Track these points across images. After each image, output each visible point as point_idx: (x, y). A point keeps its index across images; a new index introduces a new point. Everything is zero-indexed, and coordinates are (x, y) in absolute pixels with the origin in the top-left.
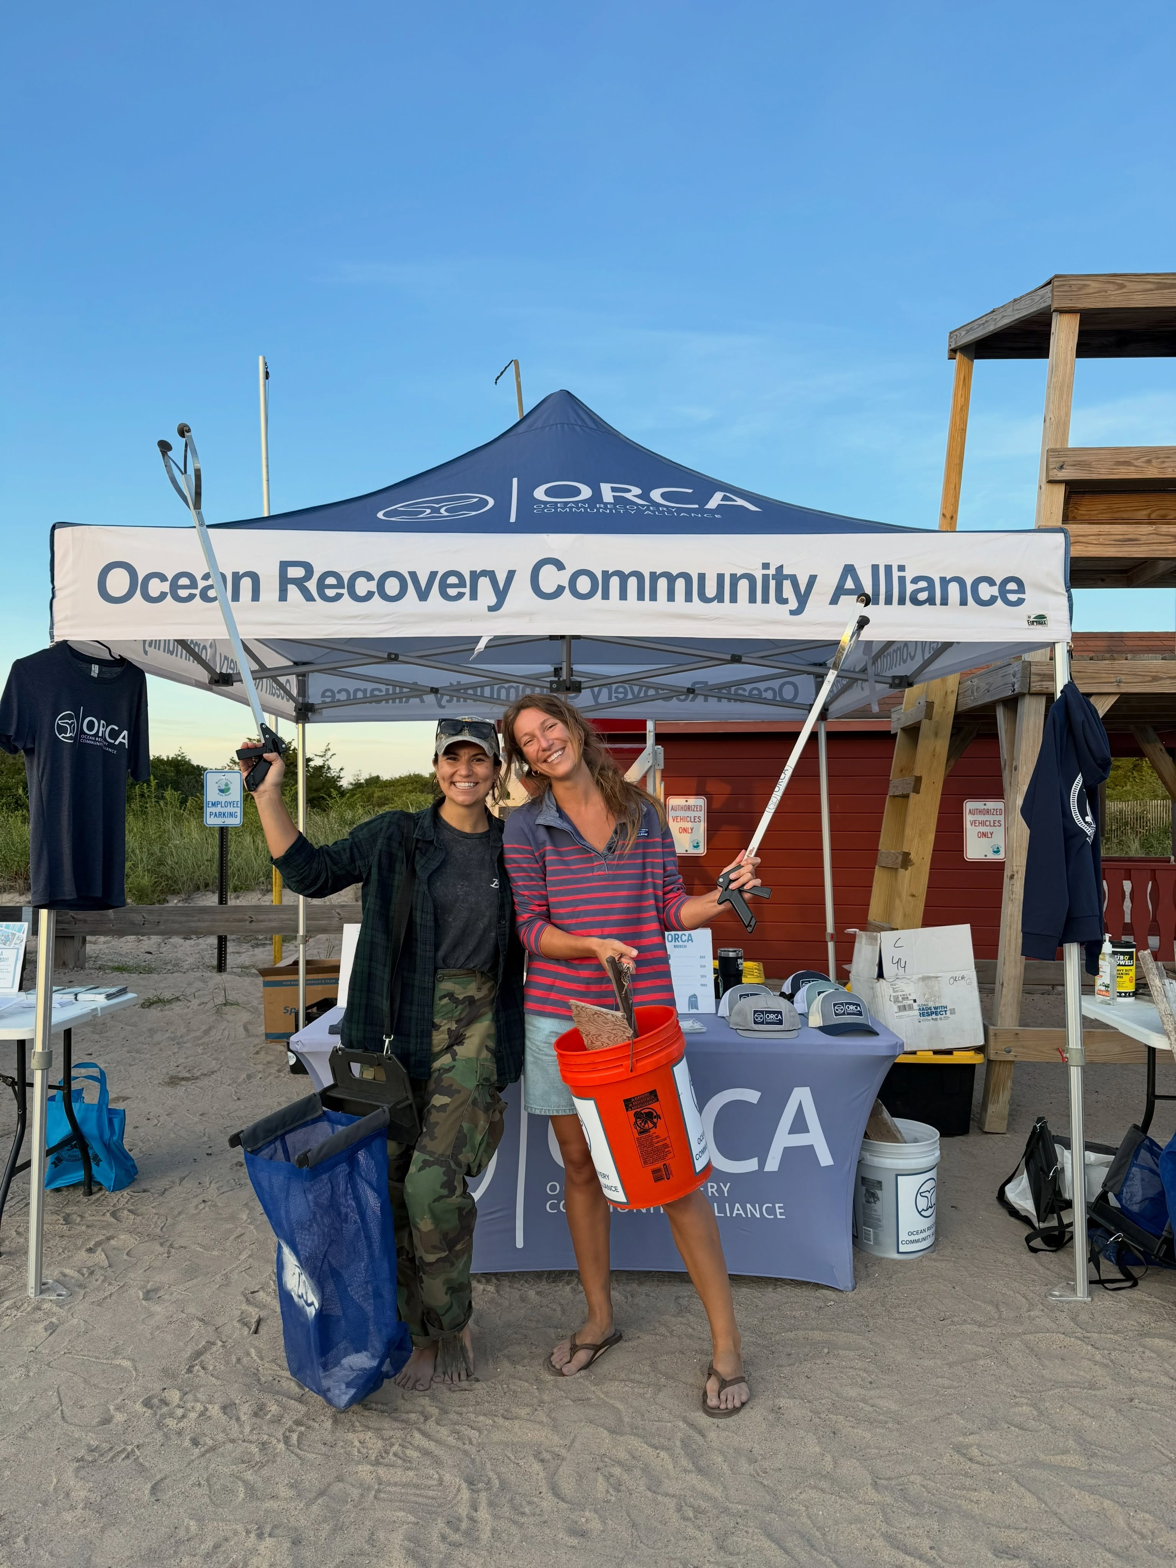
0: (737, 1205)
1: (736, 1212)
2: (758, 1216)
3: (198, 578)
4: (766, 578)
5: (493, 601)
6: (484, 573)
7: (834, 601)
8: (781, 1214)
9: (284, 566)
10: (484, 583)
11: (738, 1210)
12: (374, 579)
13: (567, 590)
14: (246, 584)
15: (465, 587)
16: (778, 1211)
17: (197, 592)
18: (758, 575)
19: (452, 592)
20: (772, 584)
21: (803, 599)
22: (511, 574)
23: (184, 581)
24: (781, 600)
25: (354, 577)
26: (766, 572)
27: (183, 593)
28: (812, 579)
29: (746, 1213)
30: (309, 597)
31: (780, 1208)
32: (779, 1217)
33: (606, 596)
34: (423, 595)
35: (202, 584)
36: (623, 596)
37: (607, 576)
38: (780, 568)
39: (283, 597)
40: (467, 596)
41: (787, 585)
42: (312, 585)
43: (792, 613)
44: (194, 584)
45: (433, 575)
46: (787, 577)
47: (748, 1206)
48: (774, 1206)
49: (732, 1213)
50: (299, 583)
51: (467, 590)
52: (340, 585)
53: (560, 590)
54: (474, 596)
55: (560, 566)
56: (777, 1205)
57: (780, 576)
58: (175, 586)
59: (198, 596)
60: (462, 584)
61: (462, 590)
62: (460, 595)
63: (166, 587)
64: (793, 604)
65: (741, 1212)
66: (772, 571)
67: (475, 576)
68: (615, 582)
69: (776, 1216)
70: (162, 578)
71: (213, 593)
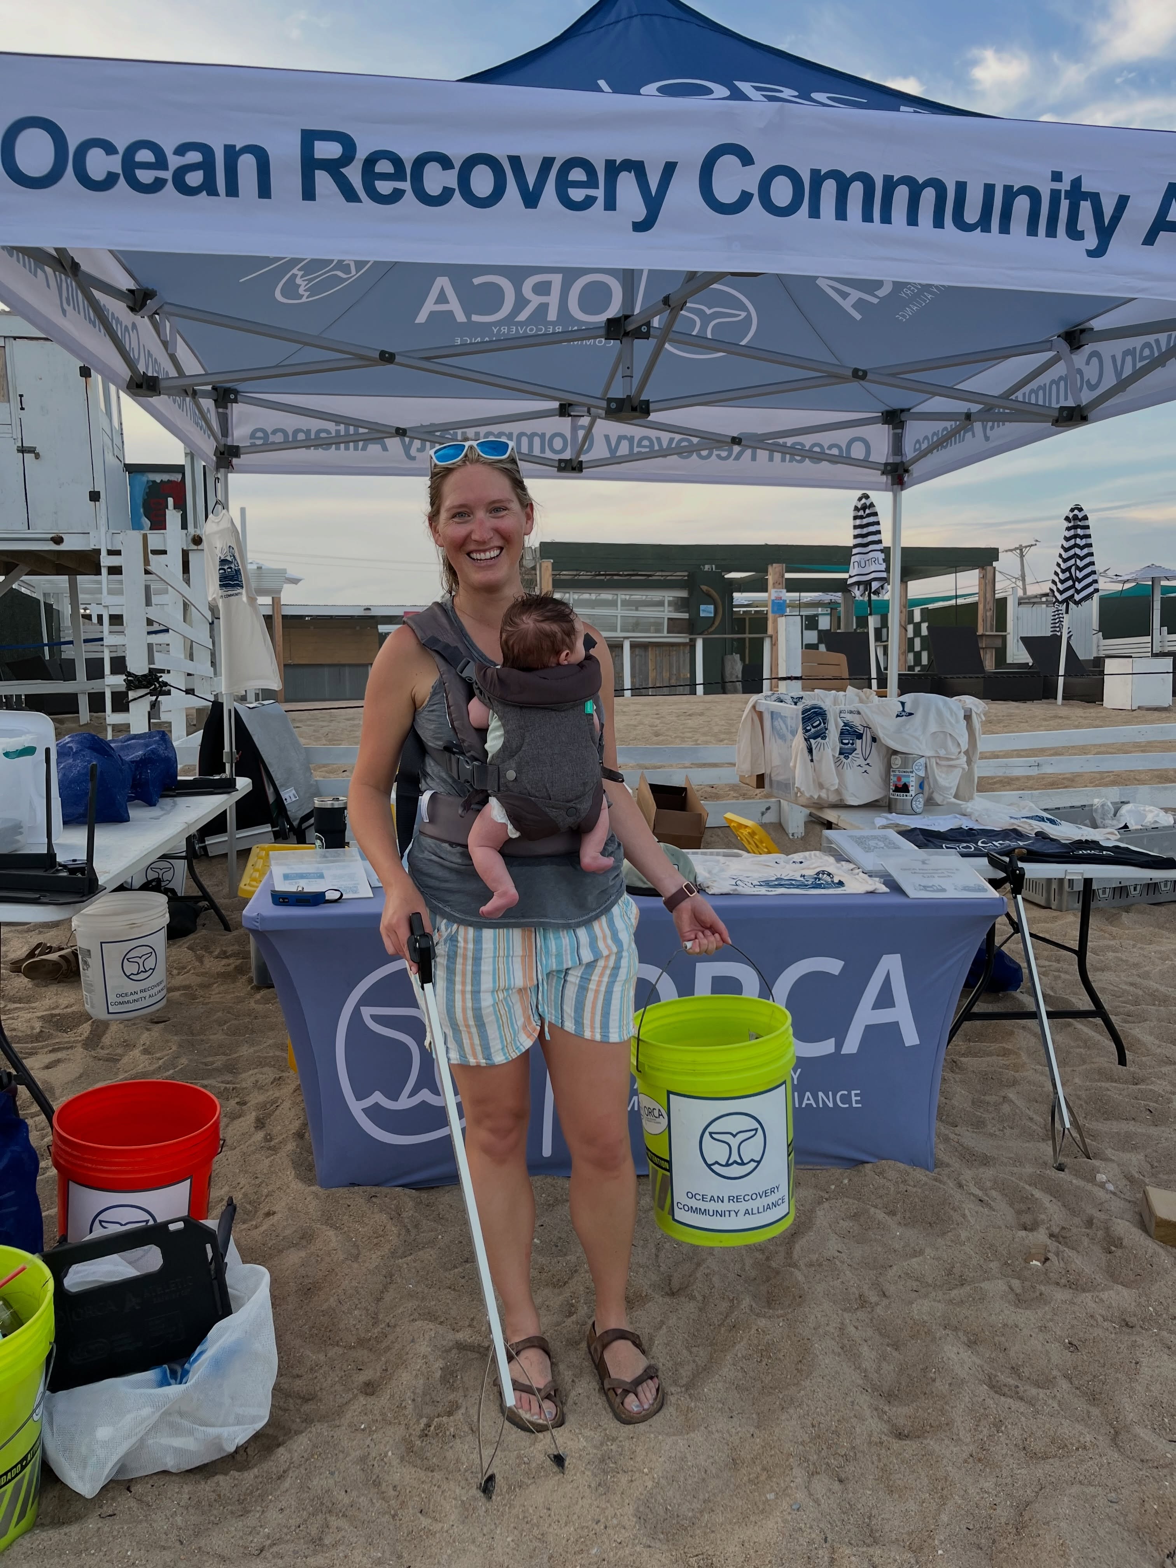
0: (808, 1094)
1: (805, 1102)
2: (831, 1105)
3: (169, 151)
4: (1055, 195)
5: (641, 213)
6: (627, 165)
7: (1150, 239)
8: (857, 1102)
9: (309, 138)
10: (627, 183)
11: (809, 1099)
12: (452, 167)
13: (756, 201)
14: (247, 165)
15: (597, 187)
16: (854, 1099)
17: (167, 175)
18: (1045, 190)
19: (577, 195)
20: (1065, 205)
21: (1105, 232)
22: (669, 169)
23: (144, 156)
24: (1075, 234)
25: (421, 161)
26: (1056, 186)
27: (145, 176)
28: (1123, 201)
29: (817, 1102)
30: (350, 195)
31: (856, 1095)
32: (854, 1105)
33: (815, 212)
34: (531, 199)
35: (175, 162)
36: (841, 214)
37: (817, 178)
38: (1076, 183)
39: (309, 193)
40: (600, 202)
41: (1086, 207)
42: (354, 173)
43: (1091, 254)
44: (161, 163)
45: (547, 163)
46: (1086, 196)
47: (821, 1094)
48: (850, 1094)
49: (801, 1103)
50: (334, 167)
51: (599, 193)
52: (399, 174)
53: (745, 199)
54: (610, 204)
55: (746, 159)
56: (853, 1092)
57: (1076, 193)
58: (130, 165)
59: (170, 184)
60: (592, 182)
61: (591, 192)
62: (589, 202)
63: (115, 164)
64: (1091, 241)
65: (812, 1102)
66: (1064, 186)
67: (613, 169)
68: (829, 188)
69: (850, 1103)
70: (109, 148)
71: (194, 179)
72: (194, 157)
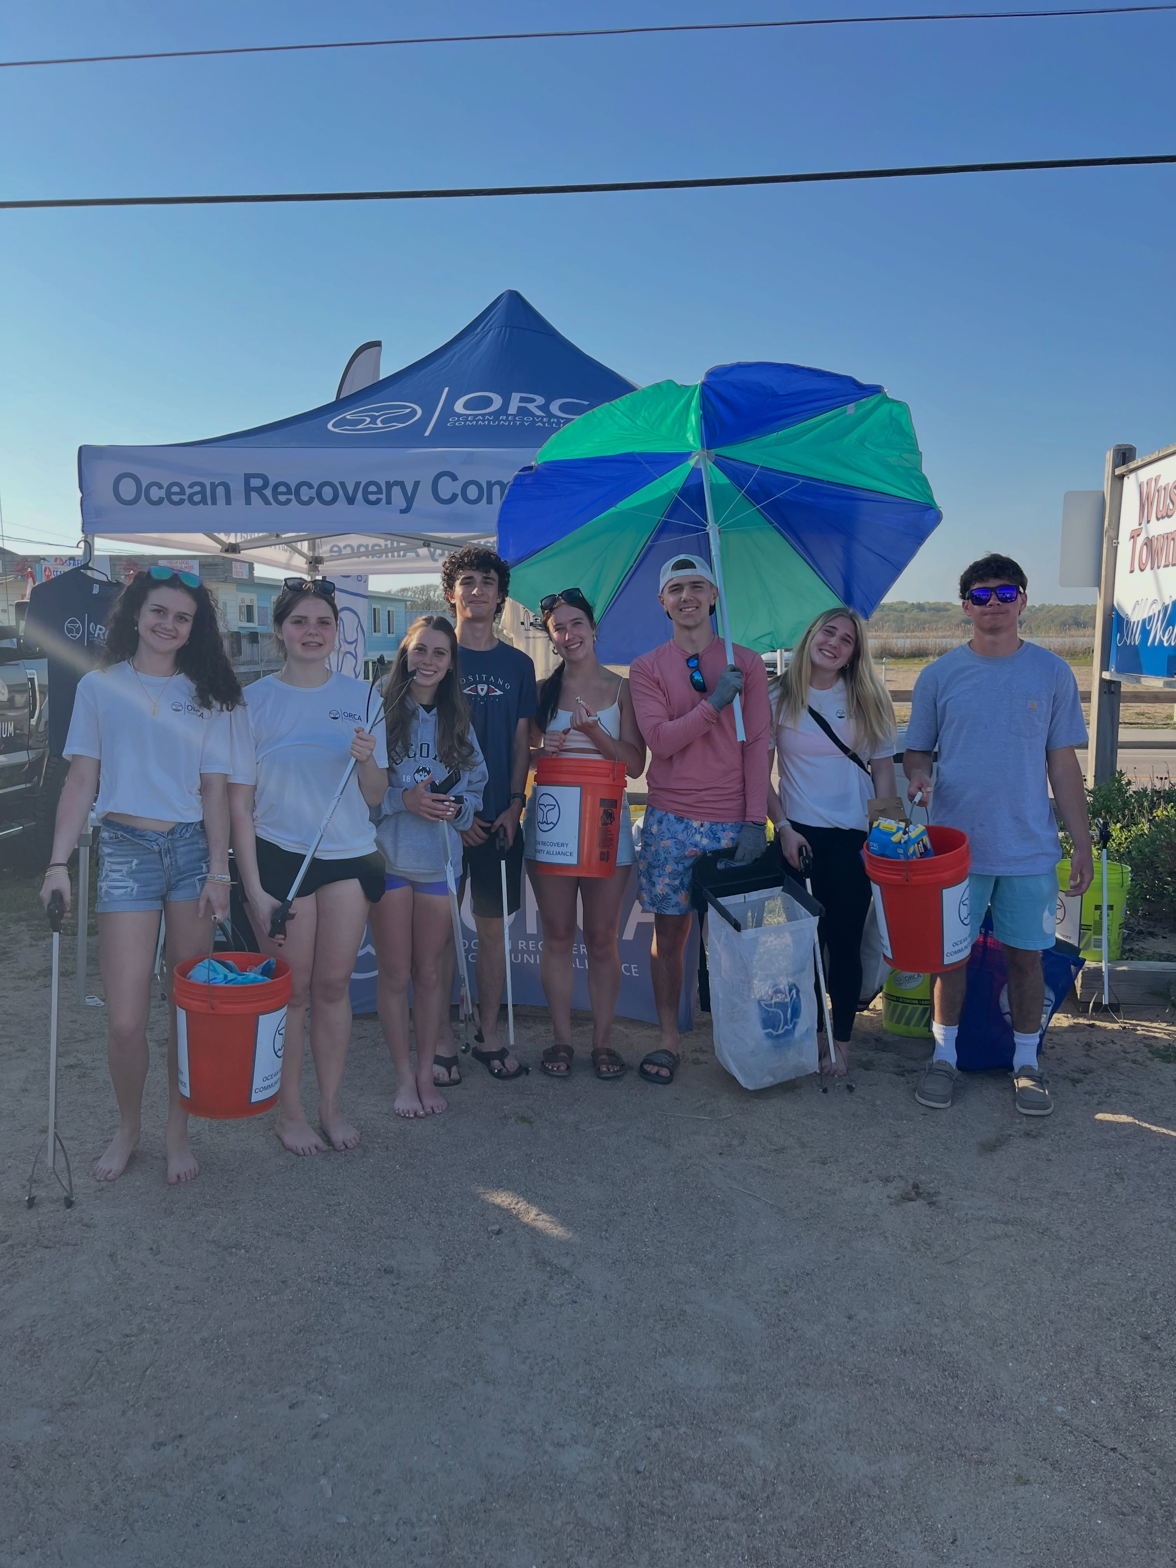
3: (186, 487)
5: (404, 505)
6: (396, 483)
9: (248, 477)
10: (396, 491)
12: (314, 488)
13: (460, 497)
14: (220, 490)
15: (382, 494)
17: (185, 497)
19: (373, 498)
22: (417, 484)
23: (175, 489)
25: (299, 486)
27: (176, 498)
30: (267, 503)
33: (489, 501)
34: (351, 501)
35: (188, 491)
37: (490, 485)
39: (248, 502)
40: (384, 501)
42: (268, 492)
44: (182, 492)
45: (358, 484)
50: (259, 490)
51: (383, 496)
52: (289, 492)
53: (454, 497)
54: (389, 502)
55: (454, 478)
58: (169, 493)
59: (187, 501)
60: (380, 491)
61: (379, 496)
62: (378, 501)
63: (162, 493)
67: (389, 485)
68: (496, 490)
70: (160, 487)
71: (197, 498)
72: (197, 489)
